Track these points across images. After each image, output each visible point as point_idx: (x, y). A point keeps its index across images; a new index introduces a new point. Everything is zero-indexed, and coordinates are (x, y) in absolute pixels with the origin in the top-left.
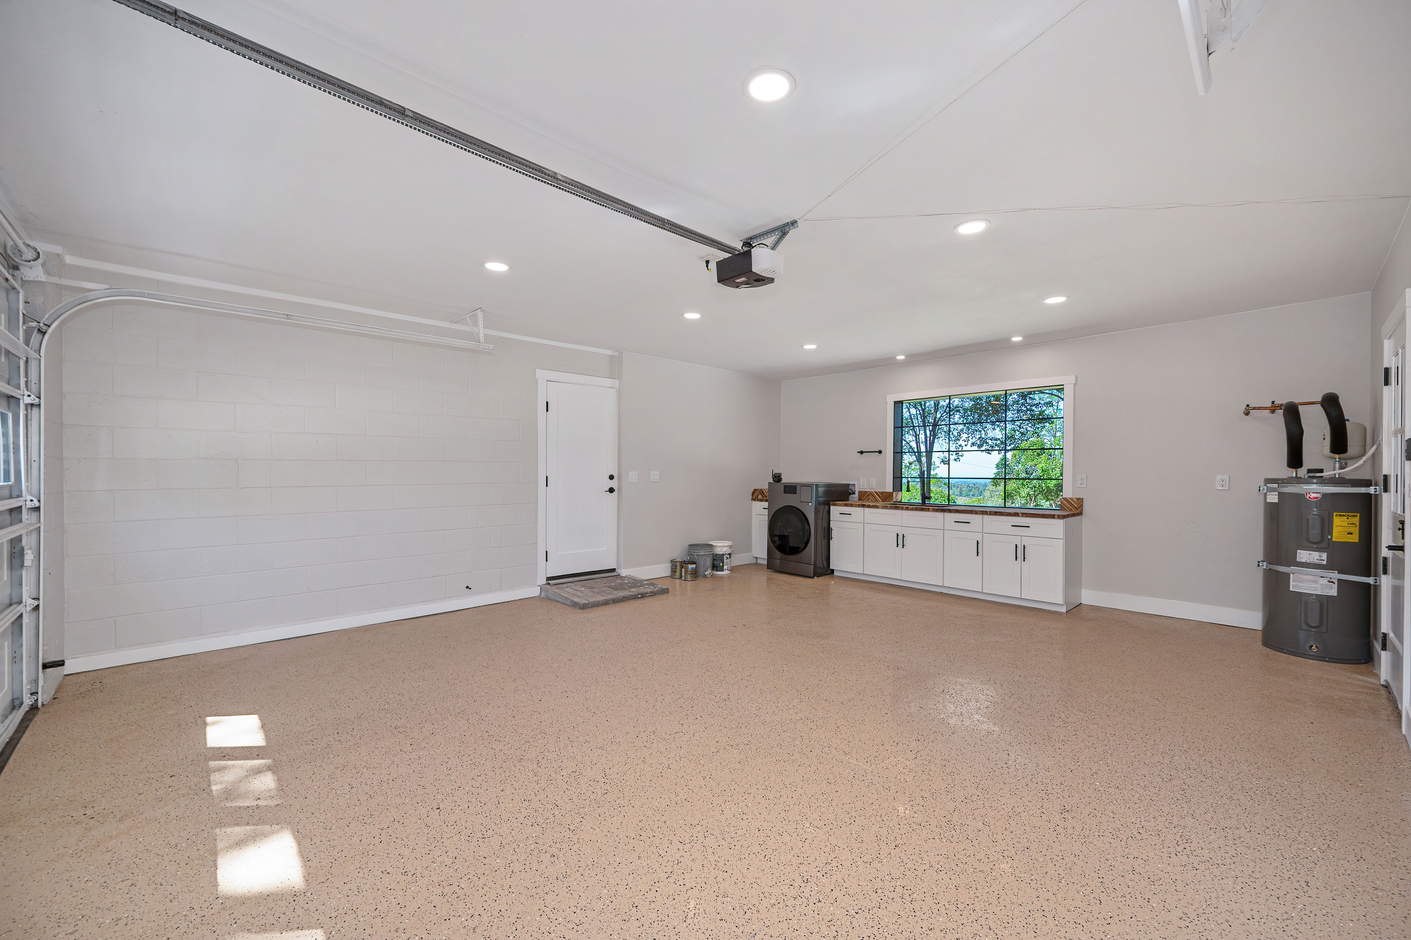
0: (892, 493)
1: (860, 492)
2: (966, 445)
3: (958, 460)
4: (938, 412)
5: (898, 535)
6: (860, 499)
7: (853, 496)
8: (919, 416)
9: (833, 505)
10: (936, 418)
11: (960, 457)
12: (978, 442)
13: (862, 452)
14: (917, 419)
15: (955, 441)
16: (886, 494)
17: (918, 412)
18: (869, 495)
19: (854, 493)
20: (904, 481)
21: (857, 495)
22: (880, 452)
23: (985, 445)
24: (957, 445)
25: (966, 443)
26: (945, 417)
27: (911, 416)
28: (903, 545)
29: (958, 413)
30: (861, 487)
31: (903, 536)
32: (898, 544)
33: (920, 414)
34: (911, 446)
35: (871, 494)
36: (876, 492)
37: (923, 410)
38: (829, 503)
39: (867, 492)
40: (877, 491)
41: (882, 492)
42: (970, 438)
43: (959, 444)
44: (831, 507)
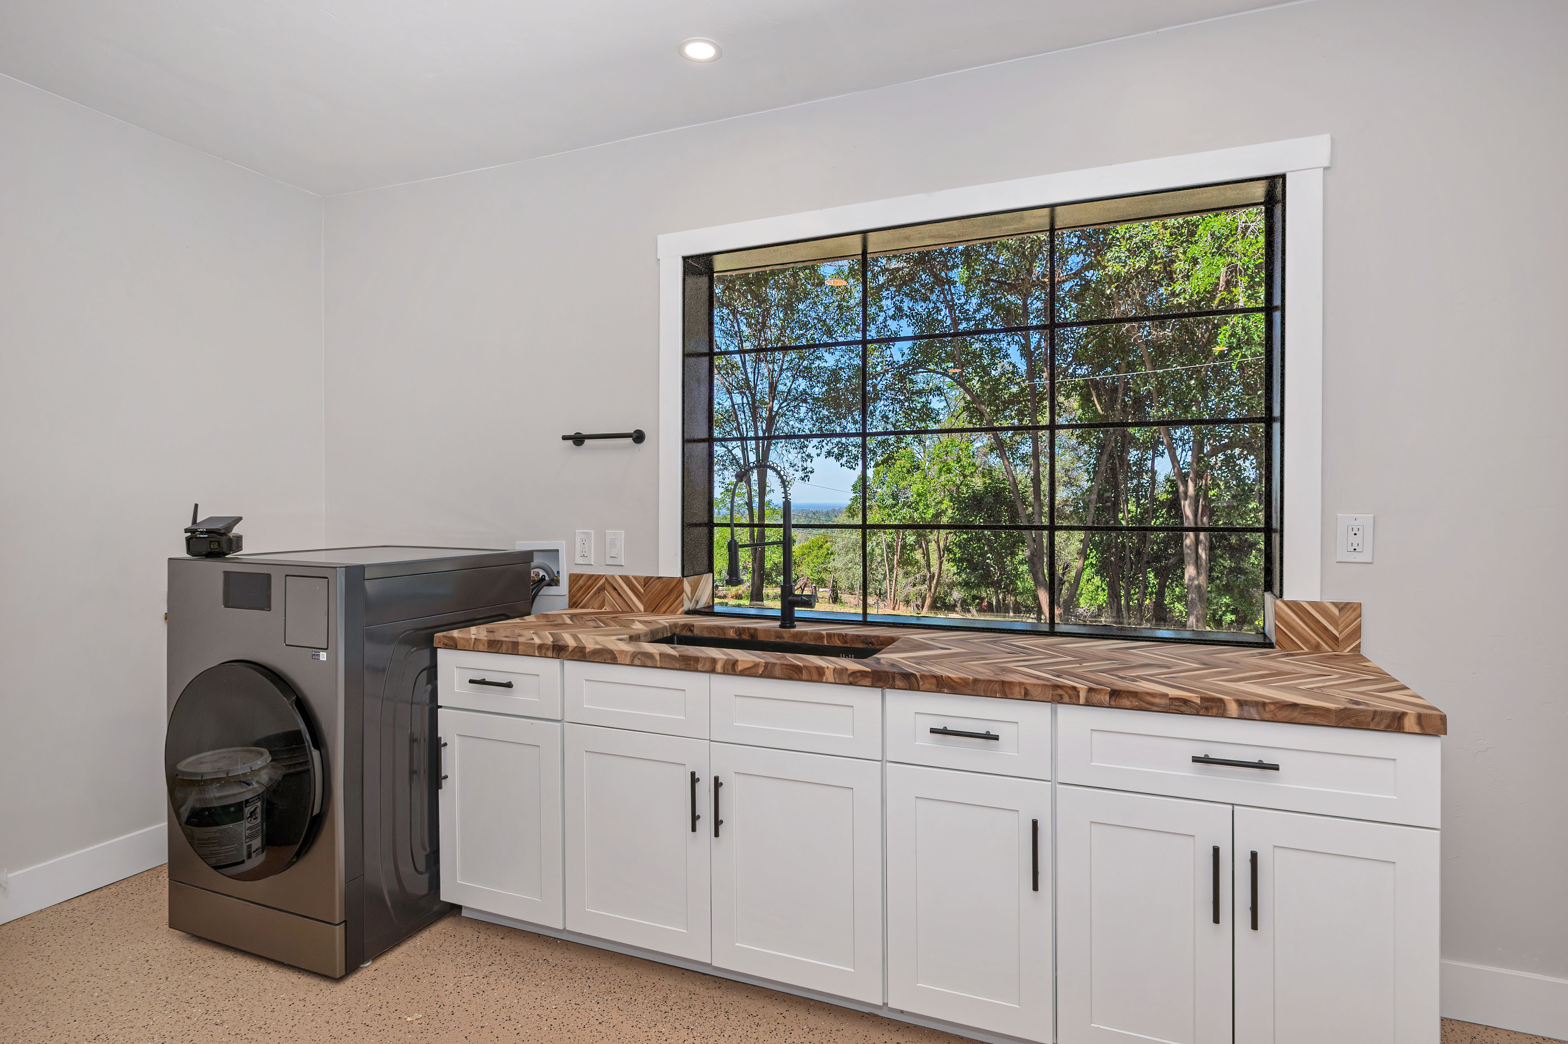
0: (680, 581)
1: (574, 579)
2: (818, 455)
3: (806, 479)
4: (776, 401)
5: (694, 780)
6: (573, 605)
7: (553, 590)
8: (747, 409)
9: (447, 646)
10: (771, 410)
11: (809, 474)
12: (836, 450)
13: (578, 439)
14: (744, 412)
15: (801, 448)
16: (658, 586)
17: (745, 401)
18: (602, 589)
19: (554, 582)
20: (721, 536)
21: (563, 588)
22: (638, 437)
23: (845, 454)
24: (804, 455)
25: (819, 451)
26: (785, 408)
27: (733, 405)
28: (718, 823)
29: (804, 405)
30: (579, 560)
31: (717, 784)
32: (695, 818)
33: (748, 404)
34: (734, 456)
35: (609, 584)
36: (626, 579)
37: (753, 396)
38: (430, 639)
39: (598, 577)
40: (630, 573)
41: (647, 581)
42: (824, 444)
43: (807, 453)
44: (442, 654)
